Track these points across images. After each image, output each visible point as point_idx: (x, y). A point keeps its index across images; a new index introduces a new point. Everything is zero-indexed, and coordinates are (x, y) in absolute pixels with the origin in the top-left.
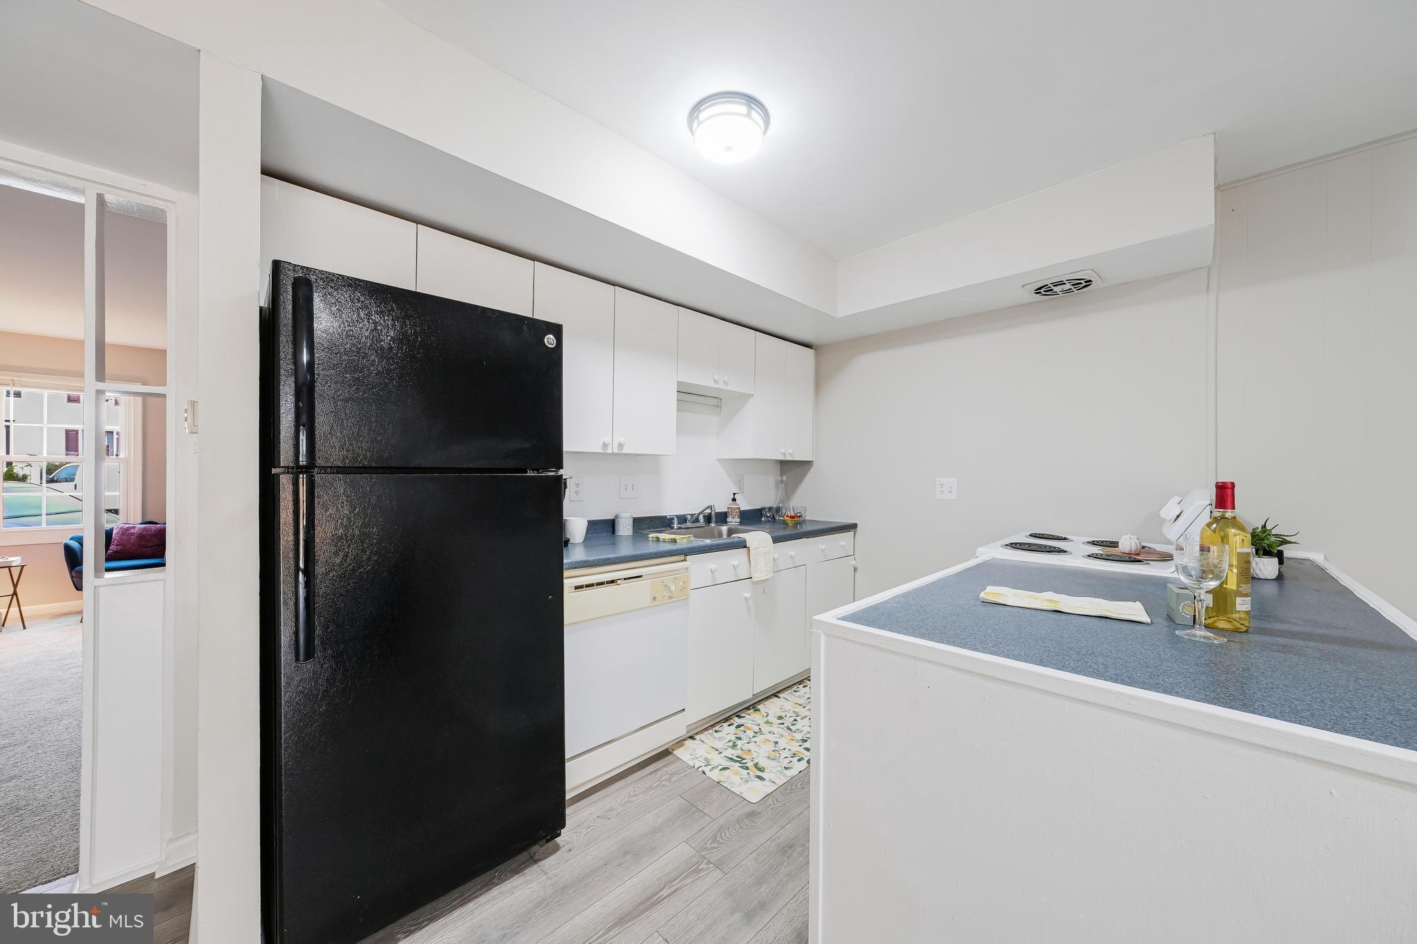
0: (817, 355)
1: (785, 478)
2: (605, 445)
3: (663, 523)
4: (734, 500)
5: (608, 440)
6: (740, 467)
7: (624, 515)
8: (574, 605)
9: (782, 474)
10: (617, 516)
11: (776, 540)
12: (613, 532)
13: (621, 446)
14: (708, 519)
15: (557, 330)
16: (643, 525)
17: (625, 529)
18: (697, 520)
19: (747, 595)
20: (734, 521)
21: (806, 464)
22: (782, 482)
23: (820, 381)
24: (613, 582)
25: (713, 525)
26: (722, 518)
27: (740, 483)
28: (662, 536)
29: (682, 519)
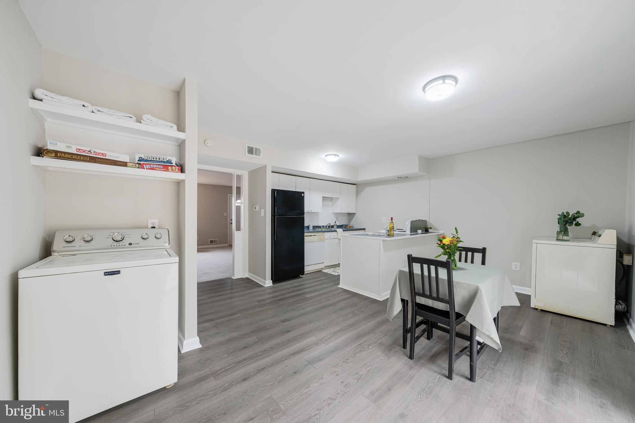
0: (357, 186)
1: (349, 217)
2: (308, 210)
3: (319, 227)
4: (335, 222)
5: (309, 209)
6: (337, 215)
7: (311, 225)
8: (306, 239)
9: (348, 216)
10: (309, 225)
11: (343, 231)
12: (308, 229)
13: (311, 210)
14: (329, 227)
15: (303, 193)
16: (314, 227)
17: (311, 228)
18: (326, 227)
19: (337, 242)
20: (335, 227)
21: (354, 214)
22: (348, 218)
23: (358, 193)
24: (311, 236)
25: (330, 228)
26: (333, 227)
27: (337, 218)
28: (319, 229)
29: (323, 227)
